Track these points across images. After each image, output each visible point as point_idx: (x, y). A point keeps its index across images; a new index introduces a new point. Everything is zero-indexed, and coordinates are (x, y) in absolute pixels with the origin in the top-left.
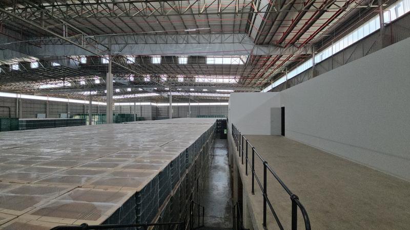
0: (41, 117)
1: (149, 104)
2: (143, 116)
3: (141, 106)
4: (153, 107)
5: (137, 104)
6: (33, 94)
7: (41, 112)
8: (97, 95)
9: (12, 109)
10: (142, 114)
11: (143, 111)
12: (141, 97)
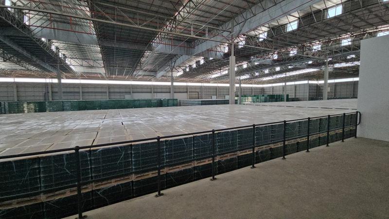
0: (214, 98)
1: (306, 82)
2: (297, 97)
3: (296, 86)
4: (310, 86)
5: (288, 84)
6: (209, 83)
7: (214, 95)
8: (249, 79)
9: (200, 93)
10: (297, 94)
11: (297, 92)
12: (294, 76)
